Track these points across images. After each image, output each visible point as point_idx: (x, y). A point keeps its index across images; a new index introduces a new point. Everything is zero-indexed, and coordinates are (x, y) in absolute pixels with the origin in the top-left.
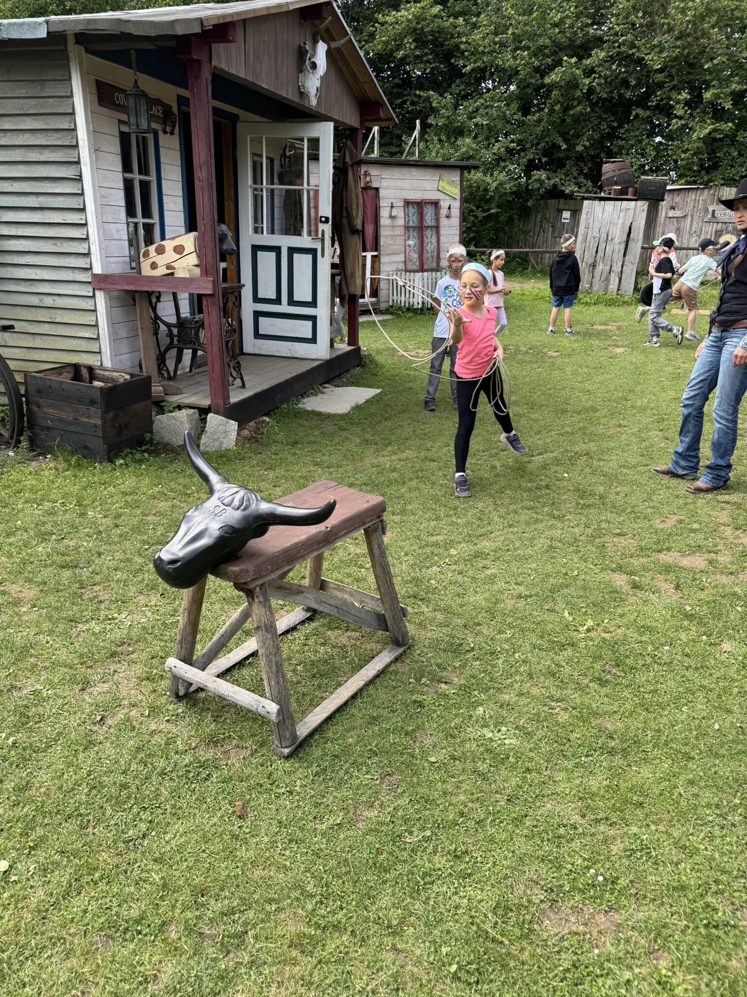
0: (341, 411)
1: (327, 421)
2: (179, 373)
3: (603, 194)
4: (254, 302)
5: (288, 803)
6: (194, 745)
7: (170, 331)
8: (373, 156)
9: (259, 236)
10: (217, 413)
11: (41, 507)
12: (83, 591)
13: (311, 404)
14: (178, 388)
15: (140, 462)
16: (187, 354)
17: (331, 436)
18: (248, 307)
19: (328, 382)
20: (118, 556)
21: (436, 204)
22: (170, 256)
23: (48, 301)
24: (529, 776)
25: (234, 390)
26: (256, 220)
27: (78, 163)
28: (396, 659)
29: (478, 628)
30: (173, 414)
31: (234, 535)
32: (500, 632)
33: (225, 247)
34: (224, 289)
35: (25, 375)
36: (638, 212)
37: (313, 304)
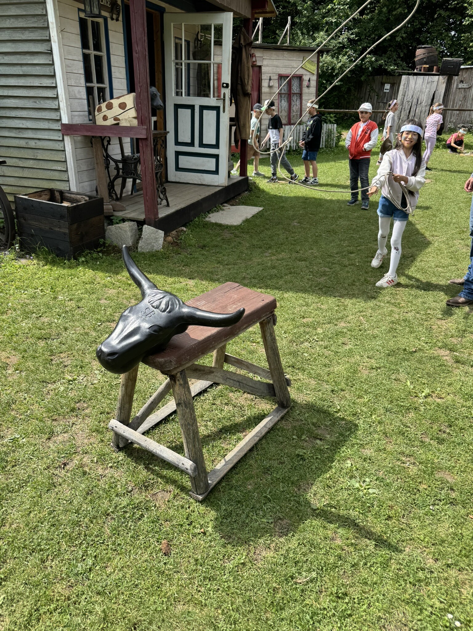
0: (235, 224)
1: (225, 230)
2: (123, 195)
3: (415, 71)
4: (176, 145)
5: (202, 542)
6: (130, 488)
7: (117, 165)
8: (257, 42)
9: (179, 97)
10: (149, 224)
11: (26, 292)
12: (52, 357)
13: (214, 218)
14: (123, 207)
15: (97, 259)
16: (129, 182)
17: (229, 241)
18: (171, 148)
19: (226, 202)
20: (79, 330)
21: (300, 78)
22: (116, 111)
23: (32, 144)
24: (390, 523)
25: (161, 208)
26: (177, 87)
27: (49, 40)
28: (282, 418)
29: (342, 393)
30: (119, 225)
31: (161, 333)
32: (360, 397)
33: (155, 104)
34: (154, 134)
35: (15, 197)
36: (440, 84)
37: (217, 146)
